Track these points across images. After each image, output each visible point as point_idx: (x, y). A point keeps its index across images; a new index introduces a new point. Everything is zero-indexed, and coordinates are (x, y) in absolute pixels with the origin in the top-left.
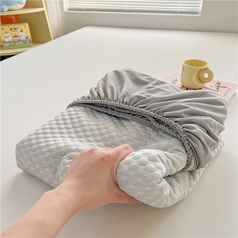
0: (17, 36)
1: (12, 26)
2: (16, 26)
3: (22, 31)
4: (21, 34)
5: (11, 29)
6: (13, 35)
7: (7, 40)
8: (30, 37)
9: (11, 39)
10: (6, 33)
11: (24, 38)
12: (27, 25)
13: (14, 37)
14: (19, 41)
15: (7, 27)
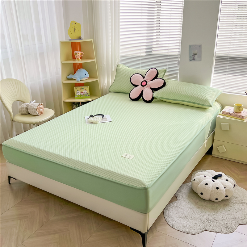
0: (83, 93)
1: (81, 87)
2: (83, 87)
3: (85, 90)
4: (85, 91)
5: (80, 89)
6: (81, 92)
7: (77, 94)
8: (89, 93)
9: (79, 94)
10: (78, 91)
11: (85, 93)
12: (88, 87)
13: (81, 93)
14: (84, 95)
15: (78, 88)
